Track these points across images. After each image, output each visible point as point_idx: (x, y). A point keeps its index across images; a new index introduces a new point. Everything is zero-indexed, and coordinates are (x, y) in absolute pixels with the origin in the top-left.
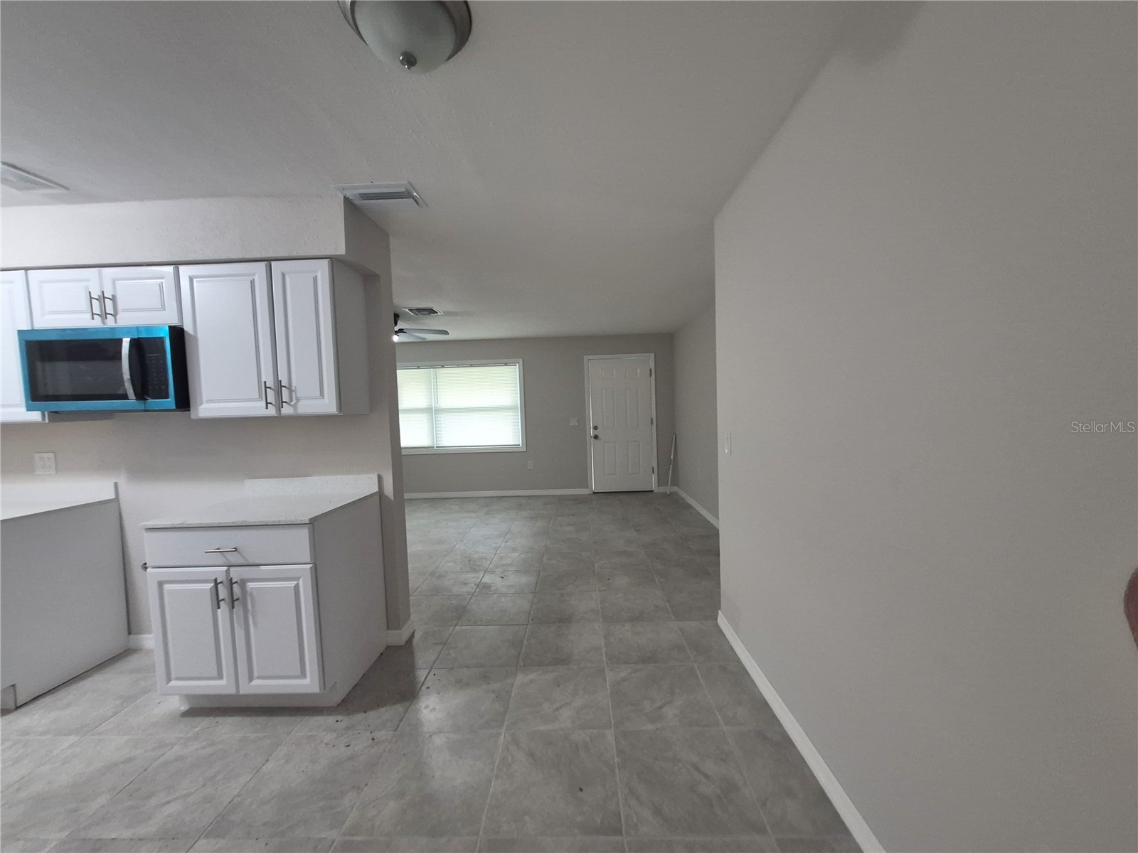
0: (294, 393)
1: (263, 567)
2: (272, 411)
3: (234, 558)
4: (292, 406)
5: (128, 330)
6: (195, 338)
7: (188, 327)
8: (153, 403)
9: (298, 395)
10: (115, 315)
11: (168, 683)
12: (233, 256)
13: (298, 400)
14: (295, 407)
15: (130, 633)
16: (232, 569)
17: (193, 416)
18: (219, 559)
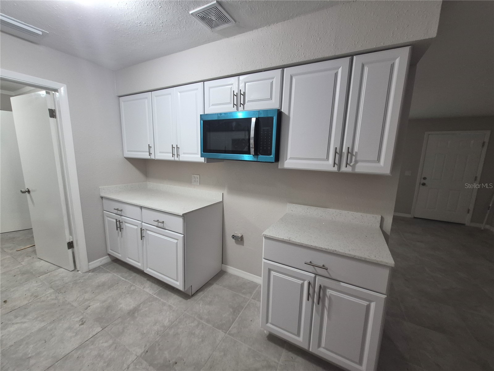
0: (354, 158)
1: (342, 284)
2: (335, 169)
3: (320, 271)
4: (351, 166)
5: (254, 112)
6: (288, 117)
7: (284, 110)
8: (261, 157)
9: (358, 159)
10: (243, 105)
11: (266, 324)
12: (327, 55)
13: (356, 162)
14: (354, 167)
15: (222, 263)
16: (317, 278)
17: (279, 167)
18: (311, 268)
